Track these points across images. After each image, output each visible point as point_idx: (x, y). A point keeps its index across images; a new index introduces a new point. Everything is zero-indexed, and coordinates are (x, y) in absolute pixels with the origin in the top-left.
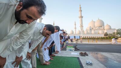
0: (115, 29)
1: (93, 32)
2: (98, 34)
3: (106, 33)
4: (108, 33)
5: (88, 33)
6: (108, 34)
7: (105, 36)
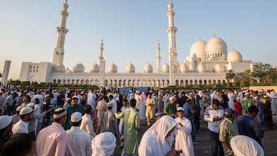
0: (251, 62)
1: (200, 68)
2: (213, 74)
3: (230, 71)
4: (235, 72)
5: (189, 72)
6: (234, 75)
7: (227, 78)
